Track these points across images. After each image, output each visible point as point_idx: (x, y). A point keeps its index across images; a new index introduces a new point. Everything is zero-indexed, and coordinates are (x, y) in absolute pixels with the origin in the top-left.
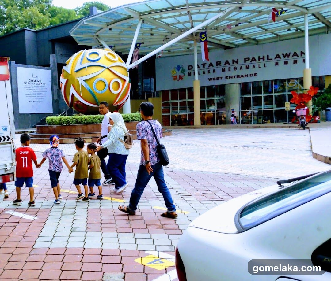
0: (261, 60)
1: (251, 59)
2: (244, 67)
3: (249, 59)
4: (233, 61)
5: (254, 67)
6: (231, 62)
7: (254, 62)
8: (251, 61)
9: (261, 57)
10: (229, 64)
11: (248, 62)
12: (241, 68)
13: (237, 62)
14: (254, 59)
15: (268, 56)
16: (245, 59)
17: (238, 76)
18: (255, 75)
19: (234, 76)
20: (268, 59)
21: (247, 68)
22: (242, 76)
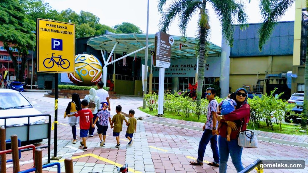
0: (188, 67)
1: (184, 65)
2: (180, 69)
3: (183, 65)
4: (176, 66)
5: (185, 70)
6: (175, 66)
7: (185, 67)
8: (184, 67)
9: (189, 65)
10: (174, 67)
11: (182, 67)
12: (179, 70)
13: (178, 66)
14: (185, 66)
15: (191, 65)
16: (181, 65)
17: (178, 74)
18: (185, 74)
19: (176, 73)
20: (191, 66)
21: (182, 70)
22: (179, 74)
